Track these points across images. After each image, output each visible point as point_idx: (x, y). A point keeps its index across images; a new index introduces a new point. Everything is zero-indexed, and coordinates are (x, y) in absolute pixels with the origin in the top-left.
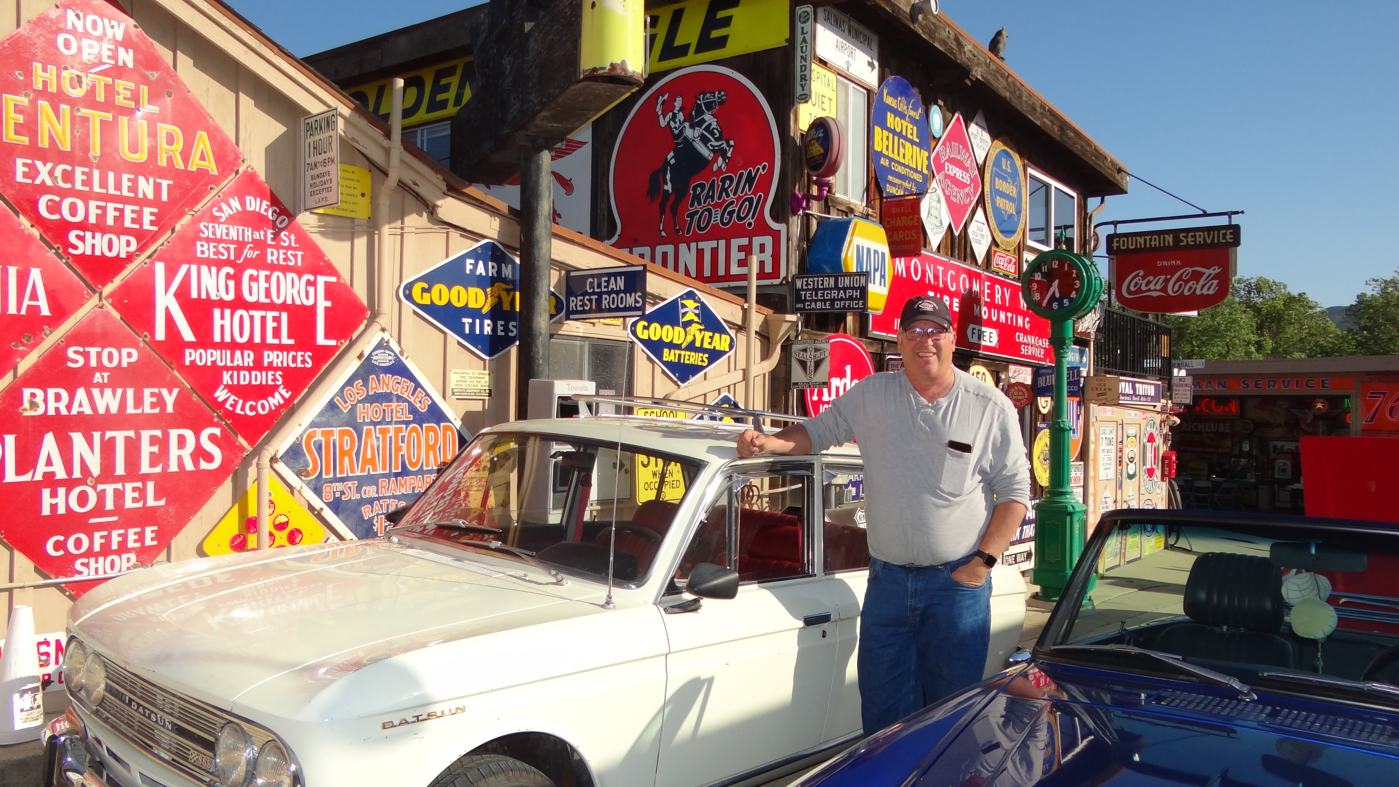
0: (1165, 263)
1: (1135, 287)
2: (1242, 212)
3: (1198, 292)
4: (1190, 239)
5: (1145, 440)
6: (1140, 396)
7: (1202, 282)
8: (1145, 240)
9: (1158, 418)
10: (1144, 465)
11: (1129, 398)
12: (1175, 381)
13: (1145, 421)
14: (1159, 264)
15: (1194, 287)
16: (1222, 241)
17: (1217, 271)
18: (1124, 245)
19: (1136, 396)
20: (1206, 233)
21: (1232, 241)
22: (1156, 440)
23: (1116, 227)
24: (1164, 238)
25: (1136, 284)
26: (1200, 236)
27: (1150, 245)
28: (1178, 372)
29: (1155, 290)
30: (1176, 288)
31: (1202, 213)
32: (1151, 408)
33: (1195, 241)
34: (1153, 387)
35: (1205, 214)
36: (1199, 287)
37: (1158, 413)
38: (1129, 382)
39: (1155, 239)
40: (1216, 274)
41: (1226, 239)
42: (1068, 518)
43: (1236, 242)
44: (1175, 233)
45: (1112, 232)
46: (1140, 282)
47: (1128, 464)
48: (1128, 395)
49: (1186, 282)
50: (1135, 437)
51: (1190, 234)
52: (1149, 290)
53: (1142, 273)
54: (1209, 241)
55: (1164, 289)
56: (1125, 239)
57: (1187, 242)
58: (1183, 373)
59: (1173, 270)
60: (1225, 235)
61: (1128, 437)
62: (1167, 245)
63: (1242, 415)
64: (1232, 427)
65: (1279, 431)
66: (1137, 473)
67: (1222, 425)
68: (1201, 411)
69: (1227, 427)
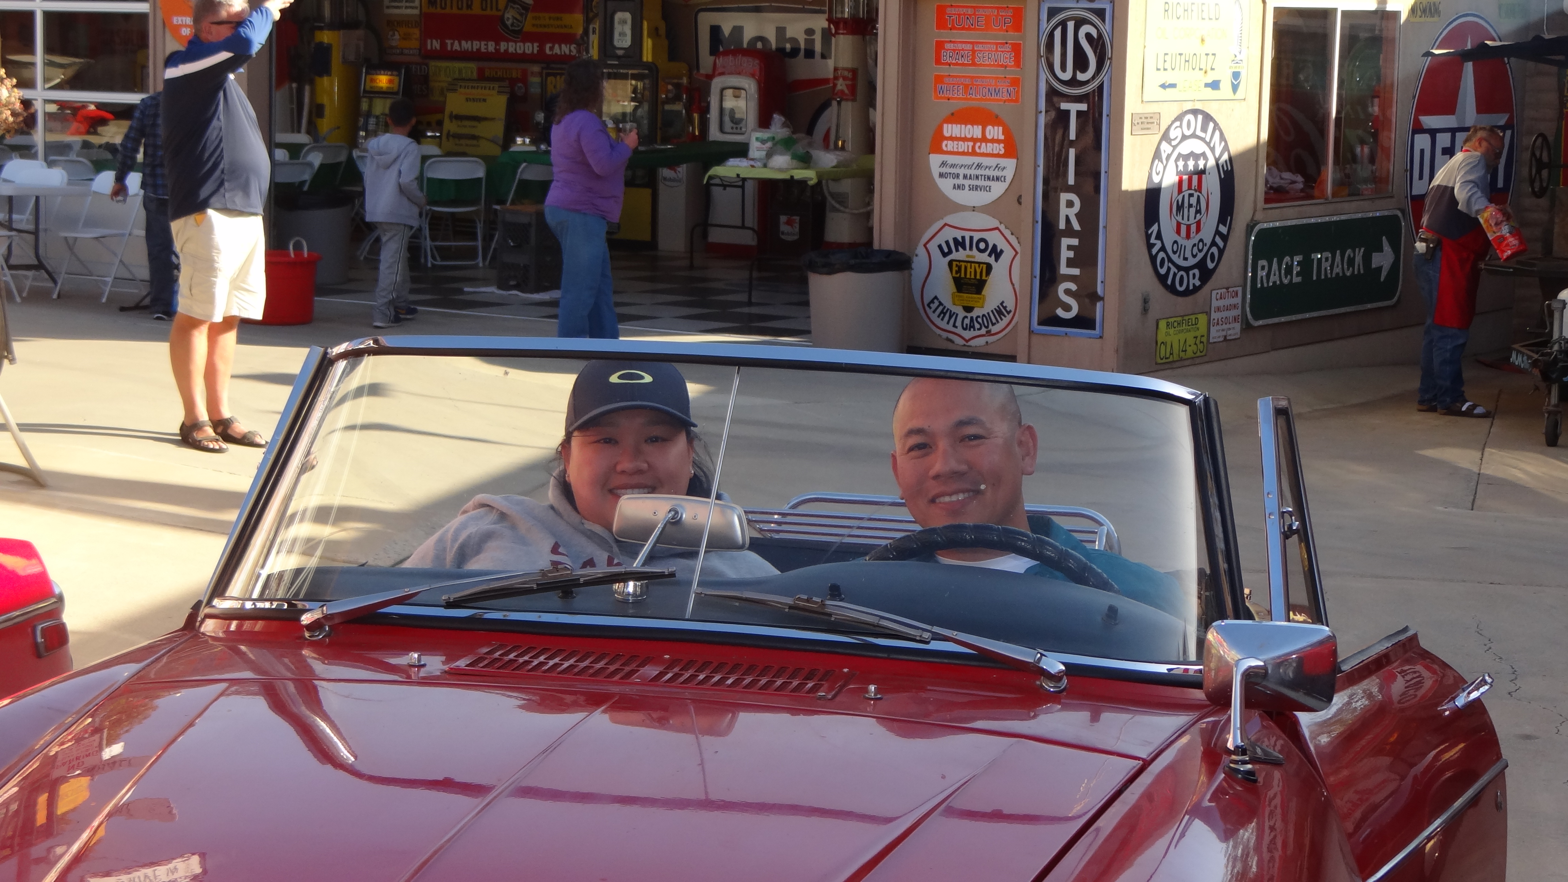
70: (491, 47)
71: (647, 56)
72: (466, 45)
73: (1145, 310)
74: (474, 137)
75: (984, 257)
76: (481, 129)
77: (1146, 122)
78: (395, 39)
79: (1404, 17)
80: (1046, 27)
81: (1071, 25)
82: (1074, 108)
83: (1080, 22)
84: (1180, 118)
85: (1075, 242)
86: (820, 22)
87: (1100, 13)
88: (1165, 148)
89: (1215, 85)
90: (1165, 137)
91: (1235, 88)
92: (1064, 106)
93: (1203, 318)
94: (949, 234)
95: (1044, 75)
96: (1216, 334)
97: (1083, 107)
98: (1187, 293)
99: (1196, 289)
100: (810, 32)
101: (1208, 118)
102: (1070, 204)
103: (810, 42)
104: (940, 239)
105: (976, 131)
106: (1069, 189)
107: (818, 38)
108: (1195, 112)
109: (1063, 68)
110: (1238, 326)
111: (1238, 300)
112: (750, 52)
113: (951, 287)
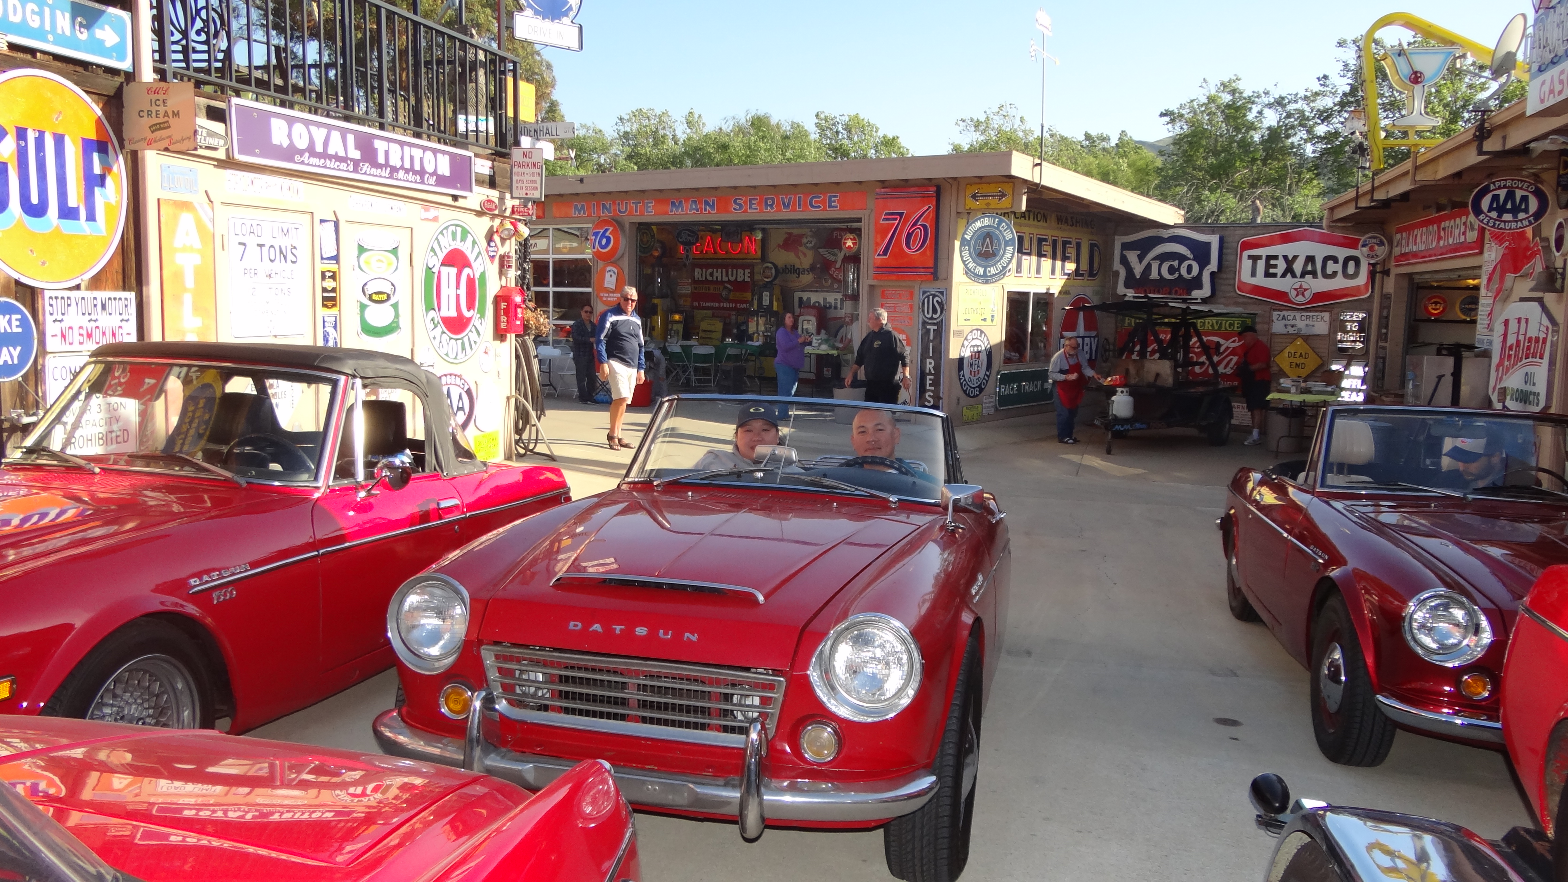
5: (435, 262)
6: (394, 170)
10: (429, 308)
11: (342, 166)
12: (520, 157)
22: (476, 265)
34: (442, 158)
37: (478, 213)
38: (343, 130)
47: (363, 307)
48: (340, 159)
61: (361, 249)
63: (764, 258)
64: (752, 274)
65: (807, 278)
66: (405, 322)
67: (740, 271)
68: (715, 253)
69: (747, 275)
70: (717, 305)
71: (775, 308)
72: (708, 304)
73: (958, 403)
74: (711, 338)
76: (713, 335)
77: (959, 333)
78: (681, 302)
79: (1056, 295)
80: (922, 298)
81: (931, 297)
82: (932, 328)
83: (934, 296)
84: (971, 332)
85: (932, 377)
86: (839, 296)
87: (942, 293)
88: (966, 343)
89: (985, 320)
90: (966, 339)
91: (992, 321)
92: (928, 327)
93: (980, 406)
95: (921, 316)
96: (985, 412)
97: (936, 327)
98: (974, 397)
99: (978, 395)
100: (836, 300)
101: (982, 332)
102: (930, 363)
103: (836, 303)
106: (930, 358)
107: (839, 302)
108: (977, 330)
109: (928, 313)
110: (993, 409)
111: (993, 400)
112: (814, 307)
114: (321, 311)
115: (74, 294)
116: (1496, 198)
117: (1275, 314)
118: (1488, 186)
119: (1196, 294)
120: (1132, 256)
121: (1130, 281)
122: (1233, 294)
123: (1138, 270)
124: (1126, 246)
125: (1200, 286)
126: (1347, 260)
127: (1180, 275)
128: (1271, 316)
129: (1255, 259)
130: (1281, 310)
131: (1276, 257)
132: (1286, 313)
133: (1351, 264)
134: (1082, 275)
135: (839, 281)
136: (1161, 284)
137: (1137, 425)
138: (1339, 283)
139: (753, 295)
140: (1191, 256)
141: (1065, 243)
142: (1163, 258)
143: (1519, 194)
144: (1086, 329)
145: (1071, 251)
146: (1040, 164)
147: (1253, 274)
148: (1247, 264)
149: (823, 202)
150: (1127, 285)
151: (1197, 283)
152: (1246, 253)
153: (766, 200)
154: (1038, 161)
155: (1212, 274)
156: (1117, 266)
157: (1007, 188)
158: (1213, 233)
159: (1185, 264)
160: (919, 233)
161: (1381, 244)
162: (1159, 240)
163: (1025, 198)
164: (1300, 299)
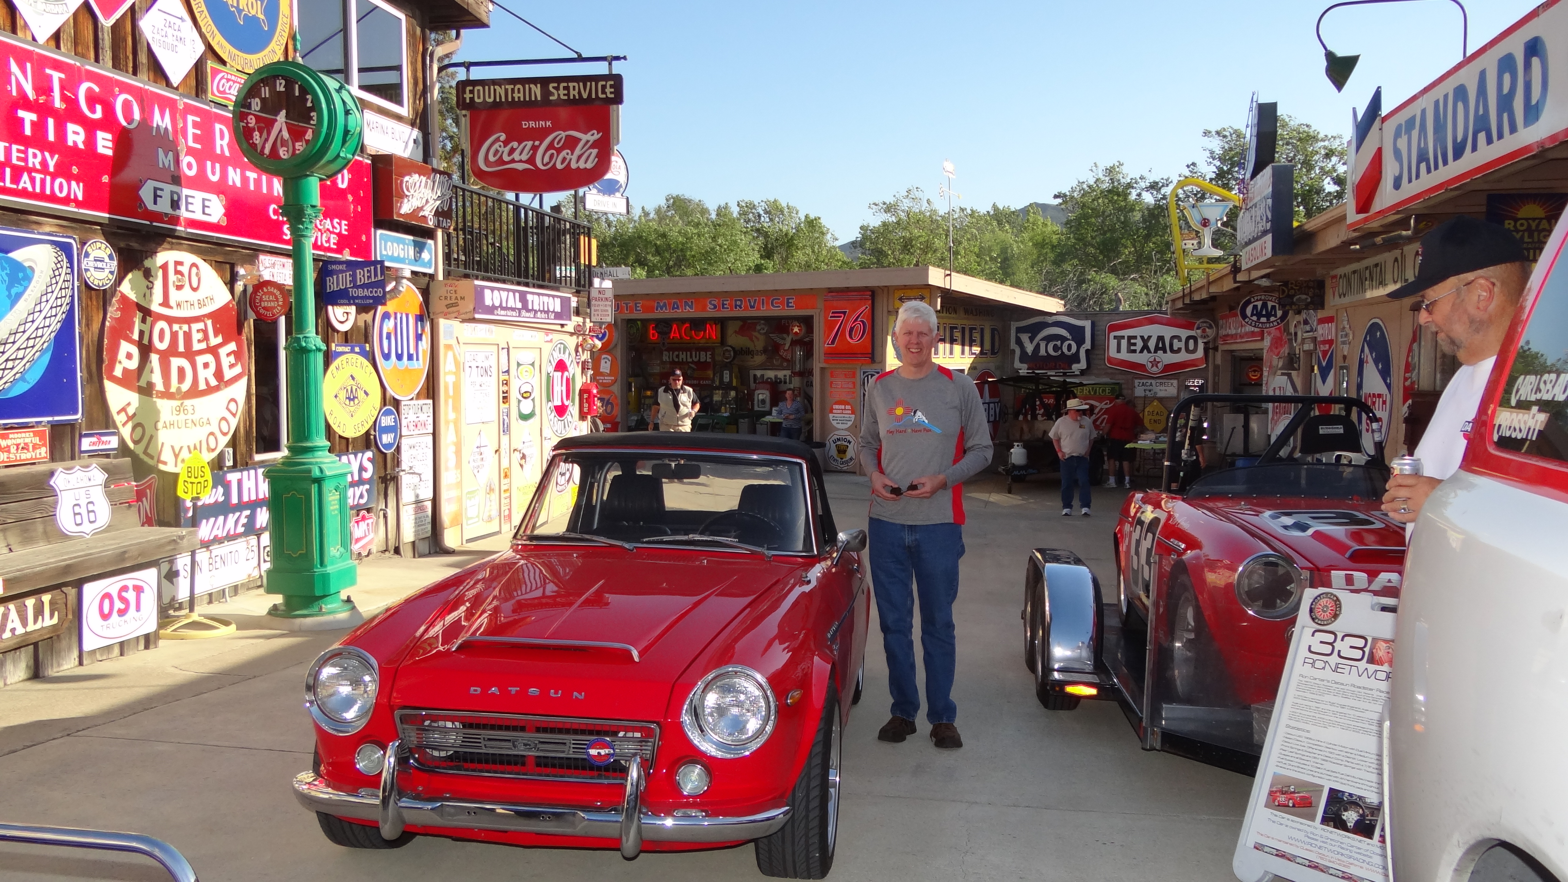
0: (532, 124)
1: (495, 155)
2: (625, 58)
3: (574, 166)
4: (562, 92)
5: (551, 369)
6: (536, 312)
7: (578, 151)
8: (506, 91)
9: (572, 342)
10: (549, 400)
11: (514, 313)
12: (594, 294)
13: (550, 345)
14: (525, 125)
15: (568, 157)
16: (601, 96)
17: (597, 136)
18: (479, 97)
19: (528, 311)
20: (581, 84)
21: (612, 96)
22: (570, 369)
23: (468, 70)
24: (530, 89)
25: (497, 151)
26: (574, 87)
27: (513, 98)
28: (601, 283)
29: (521, 161)
30: (546, 159)
31: (576, 56)
32: (558, 328)
33: (568, 95)
34: (558, 301)
35: (580, 59)
36: (574, 158)
37: (572, 334)
38: (514, 291)
39: (519, 89)
40: (595, 141)
41: (606, 93)
42: (314, 488)
43: (618, 99)
44: (544, 82)
45: (464, 78)
46: (501, 150)
47: (519, 401)
48: (513, 309)
49: (559, 151)
50: (533, 364)
51: (562, 85)
52: (513, 161)
53: (503, 137)
54: (585, 96)
55: (531, 160)
56: (481, 88)
57: (559, 95)
58: (608, 284)
59: (541, 134)
60: (604, 87)
61: (519, 365)
62: (533, 99)
63: (723, 342)
64: (713, 355)
65: (759, 359)
66: (538, 411)
67: (703, 353)
68: (681, 338)
69: (709, 356)
71: (734, 384)
75: (846, 444)
78: (652, 380)
80: (862, 377)
81: (870, 376)
83: (872, 375)
86: (788, 373)
94: (836, 437)
95: (862, 390)
100: (785, 376)
103: (785, 379)
104: (833, 438)
105: (843, 407)
107: (788, 378)
112: (766, 382)
113: (836, 452)
114: (502, 406)
115: (412, 402)
116: (1255, 307)
117: (1137, 382)
118: (1250, 300)
119: (1076, 367)
120: (1025, 338)
121: (1024, 357)
122: (1103, 367)
123: (1030, 348)
124: (1019, 330)
125: (1078, 361)
126: (1188, 338)
127: (1063, 352)
128: (1133, 383)
129: (1119, 339)
130: (1141, 379)
131: (1135, 337)
132: (1145, 381)
133: (1191, 342)
134: (986, 354)
135: (787, 361)
136: (1048, 362)
137: (1031, 471)
138: (1183, 357)
139: (714, 375)
140: (1070, 338)
141: (971, 330)
142: (1049, 339)
143: (1270, 304)
144: (991, 397)
145: (977, 336)
146: (950, 275)
147: (1119, 351)
148: (1113, 343)
149: (782, 303)
150: (1021, 361)
151: (1076, 358)
152: (1112, 334)
153: (736, 301)
154: (948, 272)
155: (1087, 351)
156: (1013, 345)
157: (926, 293)
158: (1087, 319)
159: (1066, 343)
160: (859, 326)
161: (1210, 327)
162: (1046, 325)
163: (939, 300)
164: (1155, 369)
